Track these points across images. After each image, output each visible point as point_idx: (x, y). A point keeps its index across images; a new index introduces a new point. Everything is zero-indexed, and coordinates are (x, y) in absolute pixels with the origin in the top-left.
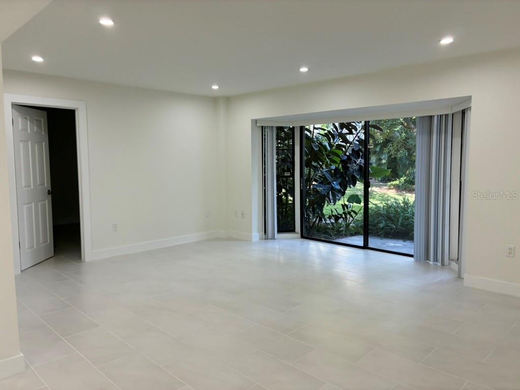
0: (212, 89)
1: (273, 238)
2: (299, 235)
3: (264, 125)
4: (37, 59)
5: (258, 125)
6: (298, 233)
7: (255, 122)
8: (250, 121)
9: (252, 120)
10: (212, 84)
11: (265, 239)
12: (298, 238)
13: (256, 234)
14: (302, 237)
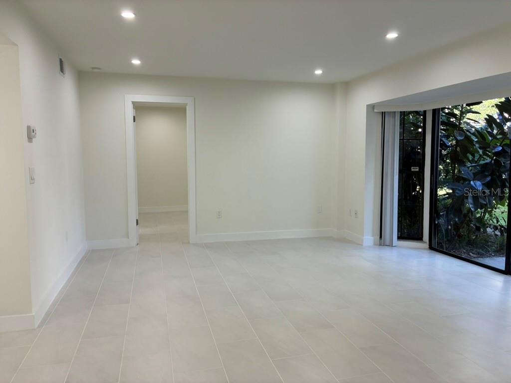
0: (316, 74)
1: (391, 245)
2: (427, 245)
3: (384, 111)
4: (136, 62)
5: (375, 111)
6: (425, 243)
7: (371, 108)
8: (366, 106)
9: (367, 105)
10: (315, 69)
11: (380, 245)
12: (425, 249)
13: (369, 237)
14: (431, 248)
